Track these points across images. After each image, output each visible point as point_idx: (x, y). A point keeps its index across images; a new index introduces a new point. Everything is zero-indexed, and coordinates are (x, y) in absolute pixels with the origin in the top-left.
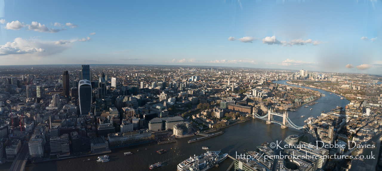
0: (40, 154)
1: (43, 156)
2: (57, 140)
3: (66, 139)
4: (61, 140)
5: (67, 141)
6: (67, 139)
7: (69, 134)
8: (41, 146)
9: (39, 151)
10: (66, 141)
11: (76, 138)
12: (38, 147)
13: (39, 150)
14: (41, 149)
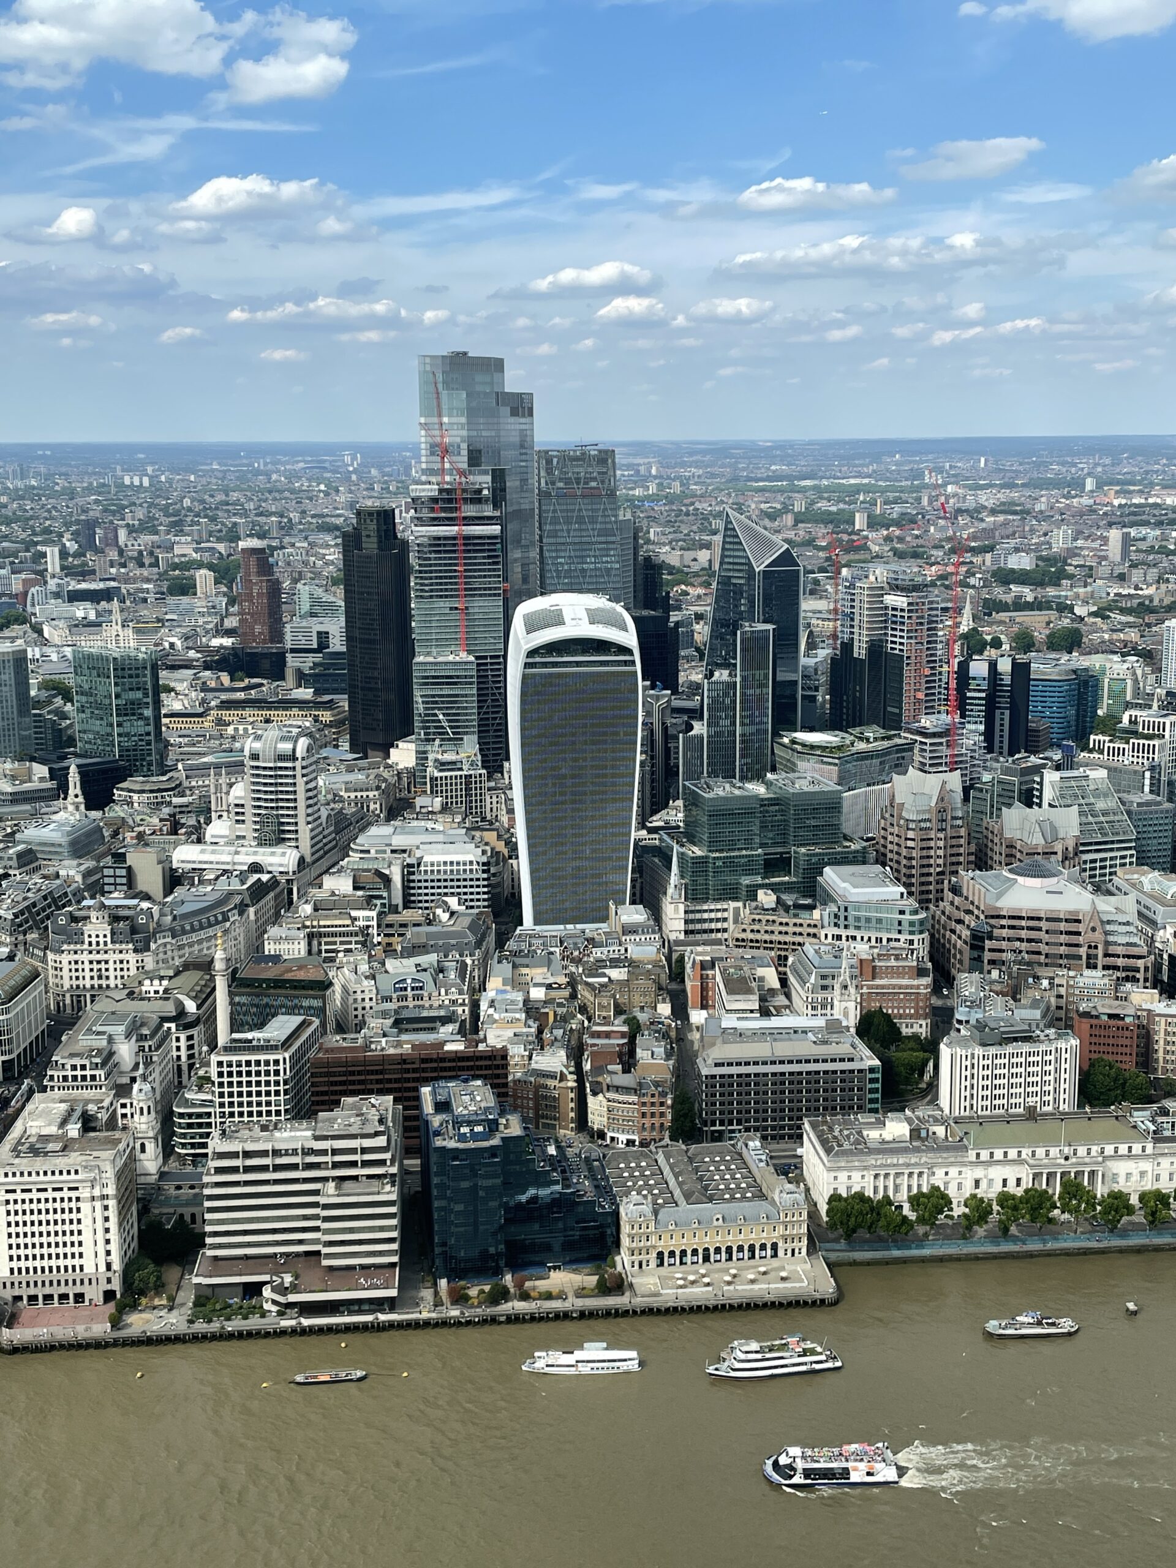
0: (89, 1269)
1: (116, 1286)
2: (276, 1153)
3: (368, 1143)
4: (324, 1152)
5: (381, 1163)
6: (381, 1141)
7: (409, 1100)
8: (112, 1203)
9: (87, 1249)
10: (366, 1164)
11: (475, 1137)
12: (86, 1207)
13: (87, 1237)
14: (113, 1224)
